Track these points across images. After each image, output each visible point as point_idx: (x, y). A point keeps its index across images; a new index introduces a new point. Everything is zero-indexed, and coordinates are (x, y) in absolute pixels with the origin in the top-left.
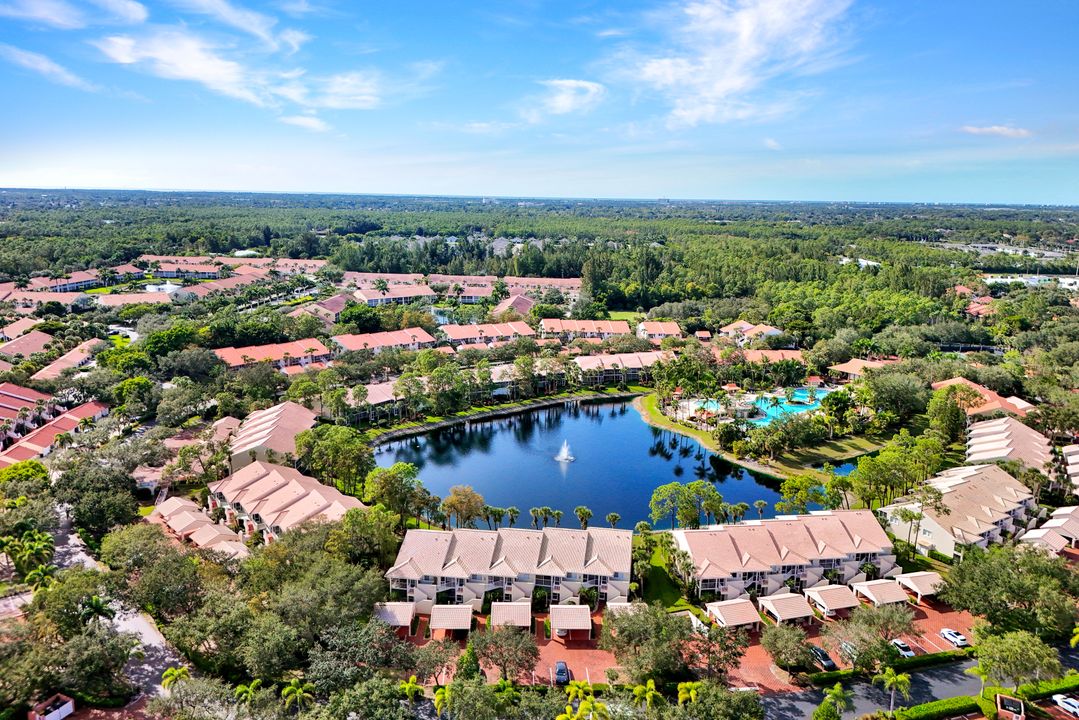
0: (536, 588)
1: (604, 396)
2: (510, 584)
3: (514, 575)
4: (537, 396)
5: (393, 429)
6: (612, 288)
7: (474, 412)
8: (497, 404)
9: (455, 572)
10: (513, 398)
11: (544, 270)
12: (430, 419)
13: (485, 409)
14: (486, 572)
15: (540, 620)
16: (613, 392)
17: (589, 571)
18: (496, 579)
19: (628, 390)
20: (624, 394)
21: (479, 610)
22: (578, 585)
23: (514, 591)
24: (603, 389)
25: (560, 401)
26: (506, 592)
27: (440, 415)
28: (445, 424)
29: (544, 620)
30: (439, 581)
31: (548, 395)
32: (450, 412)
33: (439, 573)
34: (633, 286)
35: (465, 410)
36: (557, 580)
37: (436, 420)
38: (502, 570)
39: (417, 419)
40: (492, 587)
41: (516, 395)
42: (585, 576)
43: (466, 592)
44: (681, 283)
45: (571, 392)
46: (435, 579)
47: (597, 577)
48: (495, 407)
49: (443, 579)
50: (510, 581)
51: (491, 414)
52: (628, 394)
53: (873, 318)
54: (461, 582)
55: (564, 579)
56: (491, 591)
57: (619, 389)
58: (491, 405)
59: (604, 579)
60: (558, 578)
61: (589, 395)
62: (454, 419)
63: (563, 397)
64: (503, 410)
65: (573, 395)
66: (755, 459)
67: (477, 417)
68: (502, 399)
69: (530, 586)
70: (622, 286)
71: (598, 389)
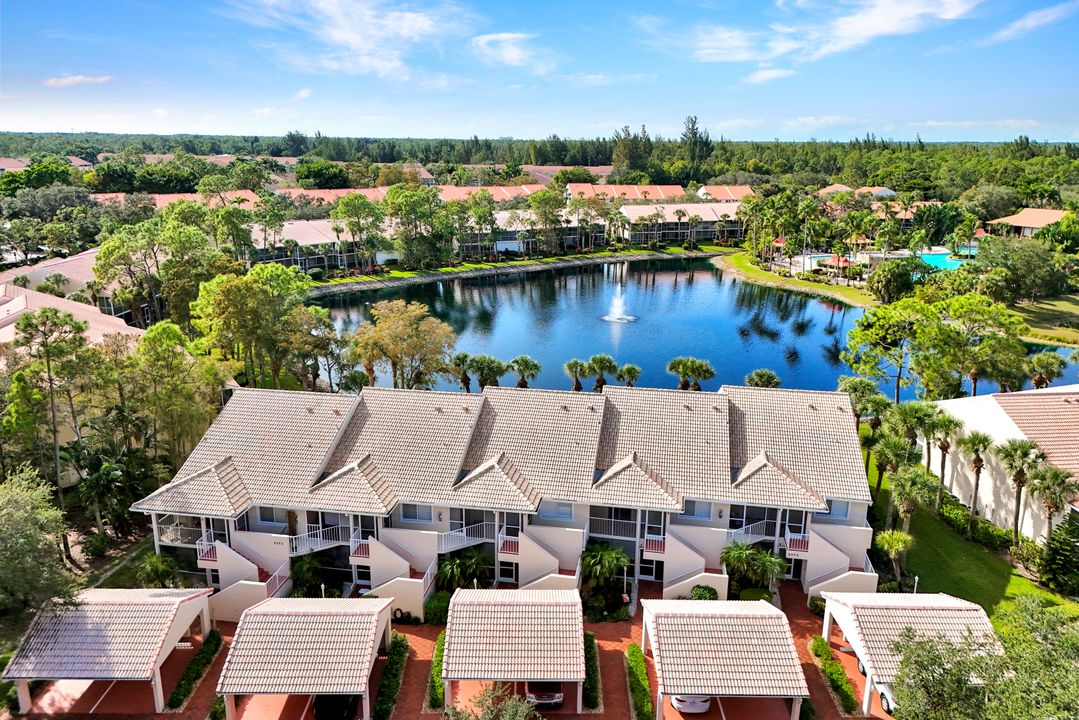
0: (591, 542)
1: (665, 256)
2: (513, 532)
3: (525, 506)
4: (565, 255)
5: (332, 282)
6: (652, 166)
7: (467, 269)
8: (503, 261)
9: (349, 497)
10: (527, 254)
11: (567, 159)
12: (395, 273)
14: (444, 498)
15: (609, 646)
16: (677, 251)
17: (746, 497)
18: (472, 519)
19: (701, 250)
20: (694, 254)
21: (418, 612)
22: (718, 537)
23: (528, 552)
24: (663, 247)
25: (598, 261)
26: (502, 557)
27: (412, 269)
28: (419, 280)
29: (624, 647)
30: (302, 523)
31: (580, 253)
32: (429, 266)
33: (303, 500)
34: (679, 164)
35: (453, 266)
36: (656, 521)
37: (406, 275)
38: (490, 492)
39: (375, 273)
40: (461, 540)
41: (532, 251)
42: (736, 510)
43: (379, 556)
44: (738, 162)
45: (615, 251)
46: (291, 516)
47: (773, 512)
48: (499, 265)
49: (313, 517)
50: (513, 523)
51: (493, 272)
52: (700, 254)
53: (1015, 180)
54: (367, 526)
55: (676, 519)
56: (455, 554)
57: (686, 248)
58: (493, 261)
59: (796, 520)
60: (656, 516)
61: (642, 255)
62: (433, 275)
63: (602, 257)
64: (512, 267)
65: (617, 254)
67: (471, 275)
68: (509, 255)
69: (575, 539)
70: (666, 166)
71: (654, 248)
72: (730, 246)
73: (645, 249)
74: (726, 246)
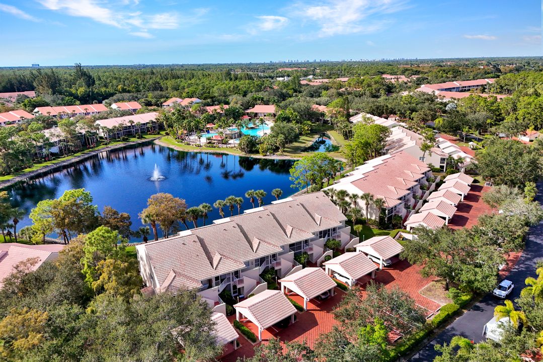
1: (129, 144)
2: (276, 260)
3: (279, 250)
7: (38, 167)
8: (54, 159)
13: (48, 164)
16: (134, 141)
17: (322, 228)
19: (144, 138)
20: (143, 140)
22: (322, 241)
23: (283, 264)
24: (127, 139)
26: (277, 268)
28: (17, 180)
30: (214, 282)
32: (18, 170)
33: (211, 275)
34: (81, 90)
35: (30, 167)
37: (8, 178)
38: (263, 250)
41: (66, 151)
42: (320, 233)
45: (106, 144)
46: (211, 281)
48: (54, 162)
49: (217, 279)
50: (275, 257)
51: (55, 166)
52: (146, 140)
54: (238, 274)
55: (312, 240)
57: (138, 138)
58: (50, 160)
59: (335, 230)
61: (118, 145)
62: (24, 175)
63: (103, 149)
65: (109, 146)
66: (274, 154)
67: (45, 170)
68: (55, 155)
70: (74, 91)
71: (124, 140)
72: (156, 134)
73: (119, 141)
74: (154, 134)
